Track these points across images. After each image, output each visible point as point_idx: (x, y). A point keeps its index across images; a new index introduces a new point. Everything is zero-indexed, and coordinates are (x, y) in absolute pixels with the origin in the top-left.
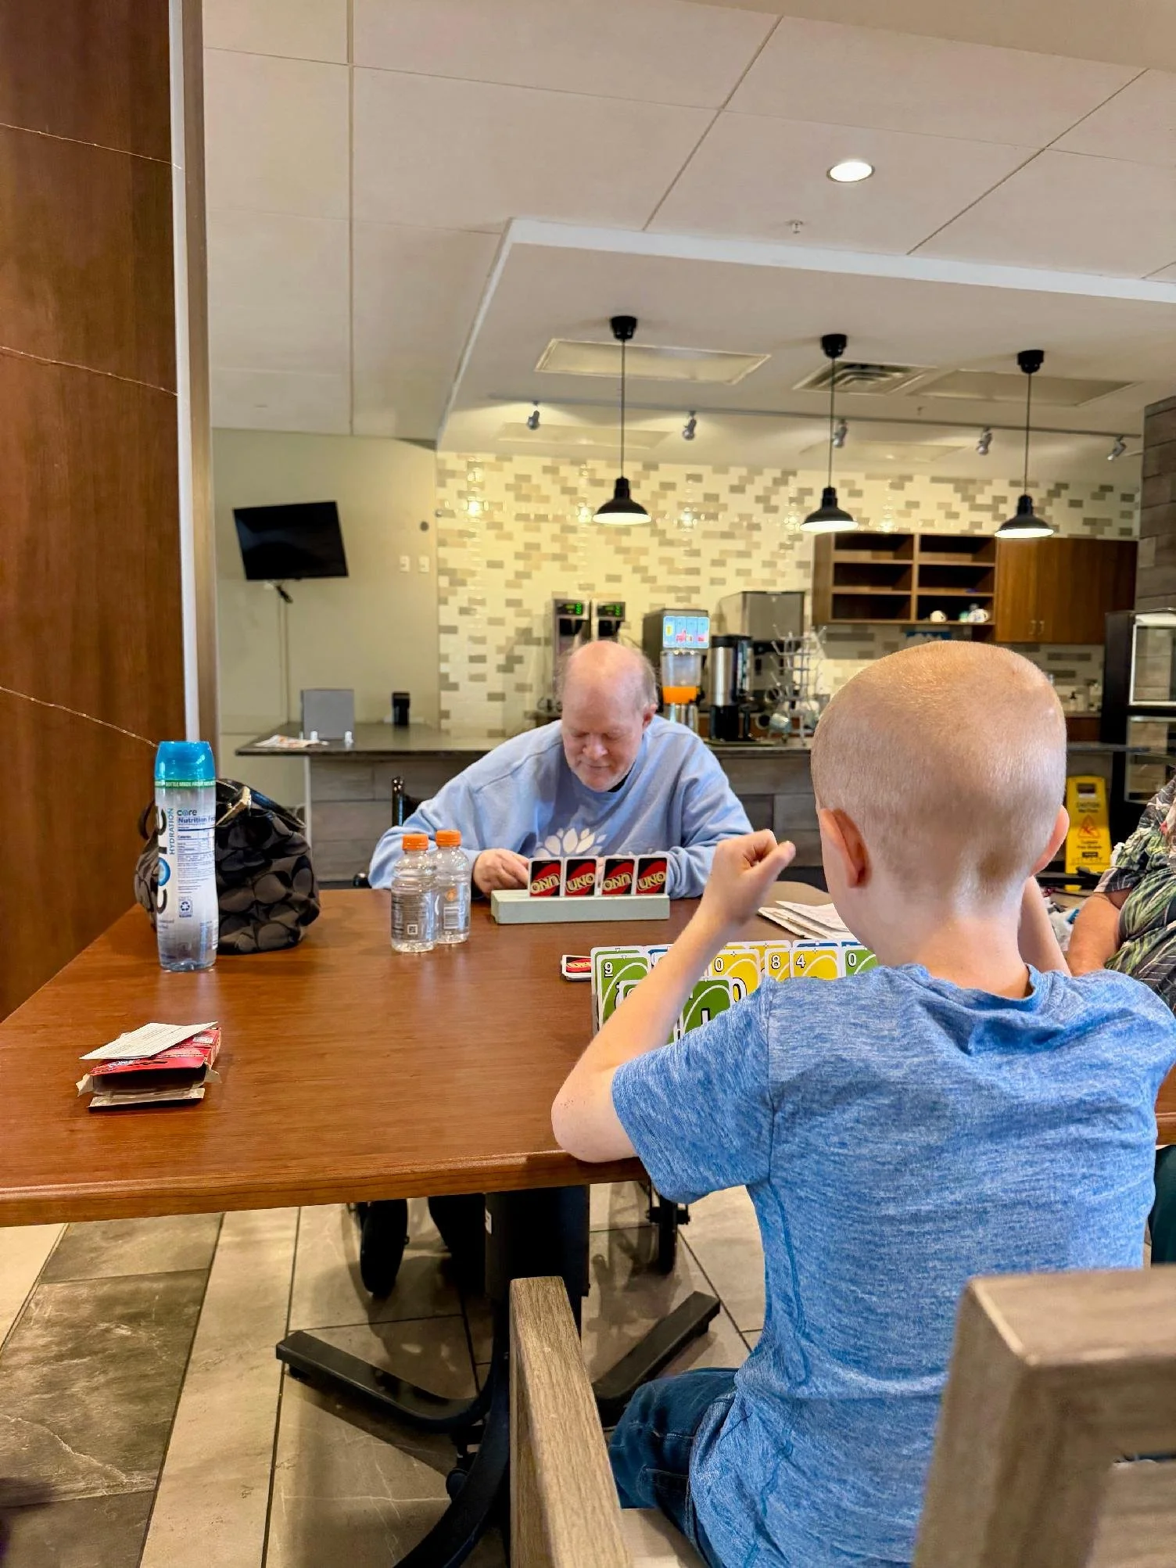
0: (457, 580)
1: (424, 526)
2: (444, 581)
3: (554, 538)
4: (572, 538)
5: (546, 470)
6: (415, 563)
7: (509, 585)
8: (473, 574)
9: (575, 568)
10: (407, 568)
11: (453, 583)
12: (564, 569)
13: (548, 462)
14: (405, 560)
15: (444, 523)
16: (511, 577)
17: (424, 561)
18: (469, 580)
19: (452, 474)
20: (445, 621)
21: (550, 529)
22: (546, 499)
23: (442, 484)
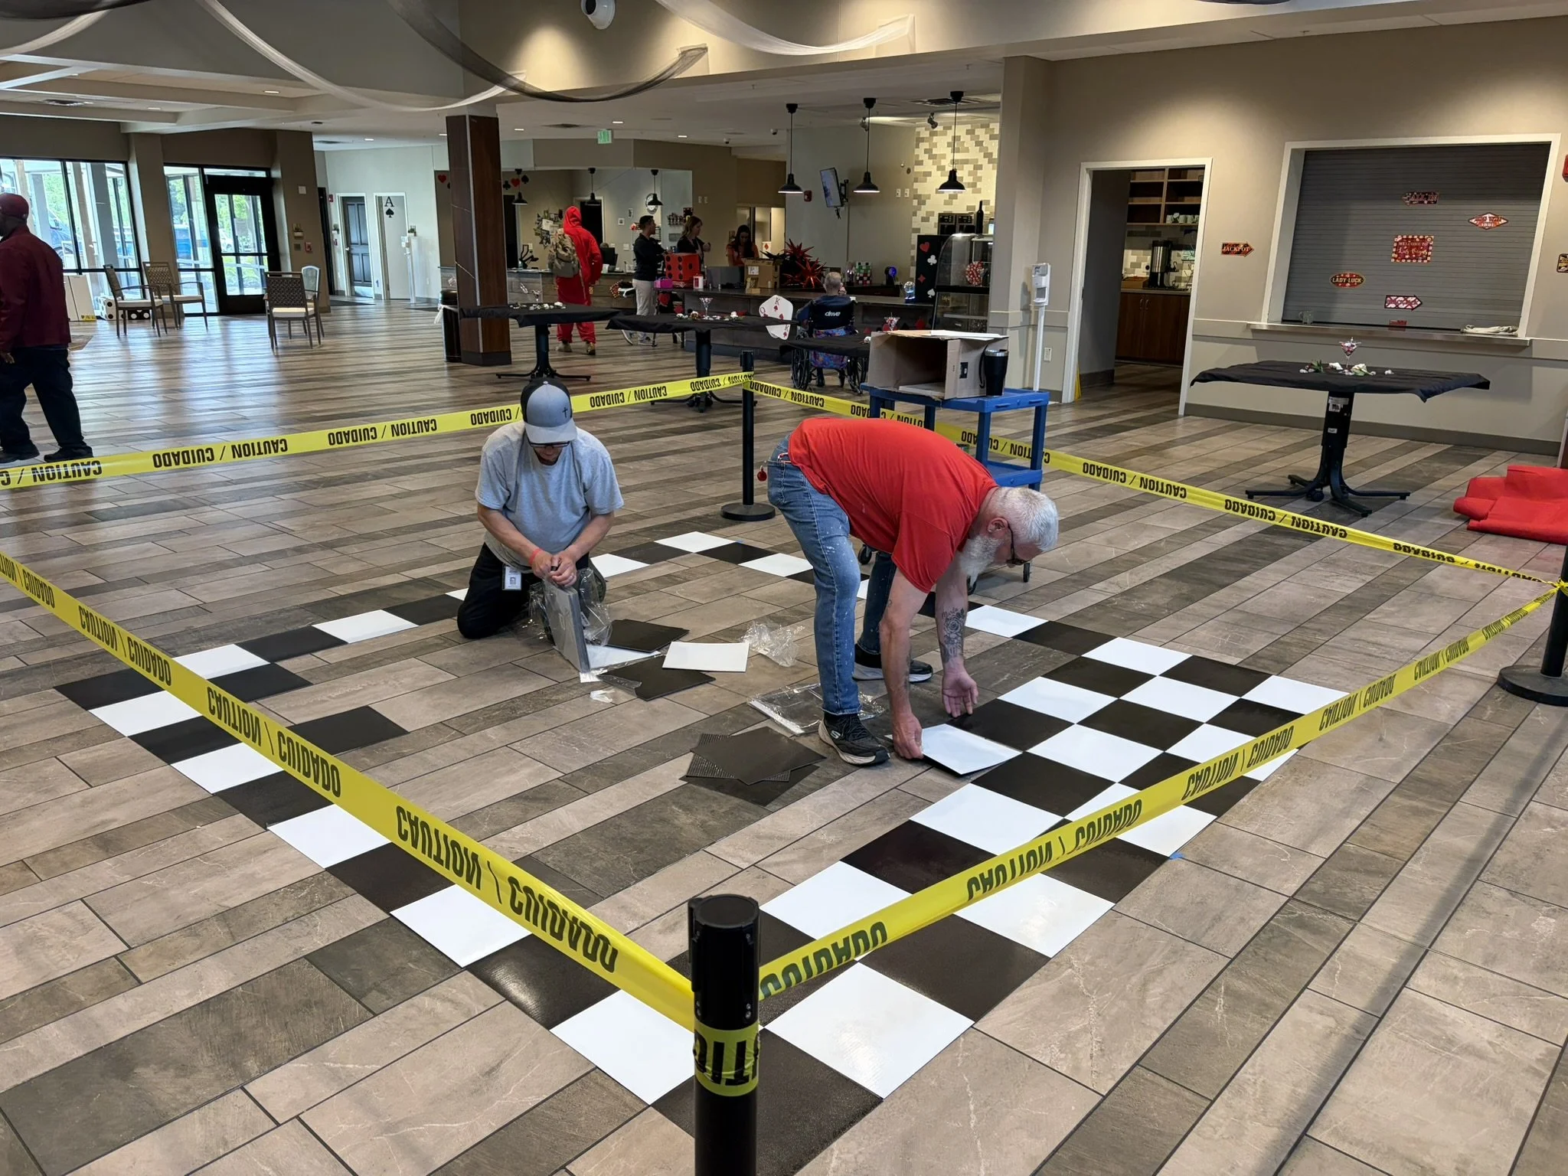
0: (922, 202)
1: (909, 171)
2: (915, 202)
3: (970, 174)
4: (979, 173)
5: (968, 132)
6: (903, 193)
7: (946, 203)
8: (928, 197)
9: (979, 191)
10: (899, 196)
11: (919, 203)
12: (973, 192)
13: (969, 127)
14: (899, 191)
15: (917, 169)
16: (947, 198)
17: (907, 191)
18: (927, 201)
19: (923, 140)
20: (915, 226)
21: (970, 167)
22: (967, 150)
23: (918, 147)
